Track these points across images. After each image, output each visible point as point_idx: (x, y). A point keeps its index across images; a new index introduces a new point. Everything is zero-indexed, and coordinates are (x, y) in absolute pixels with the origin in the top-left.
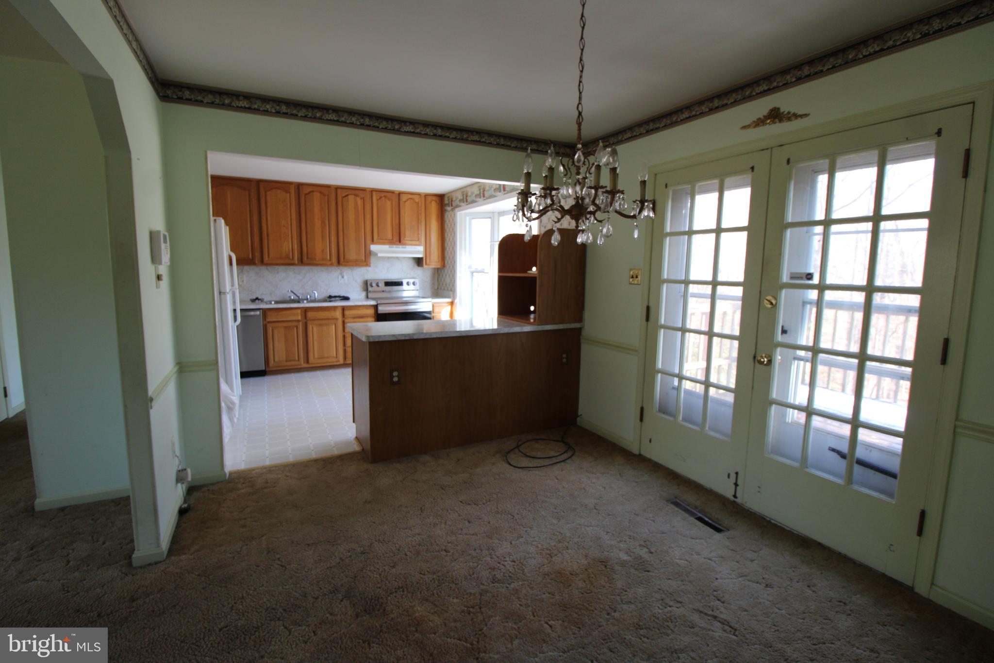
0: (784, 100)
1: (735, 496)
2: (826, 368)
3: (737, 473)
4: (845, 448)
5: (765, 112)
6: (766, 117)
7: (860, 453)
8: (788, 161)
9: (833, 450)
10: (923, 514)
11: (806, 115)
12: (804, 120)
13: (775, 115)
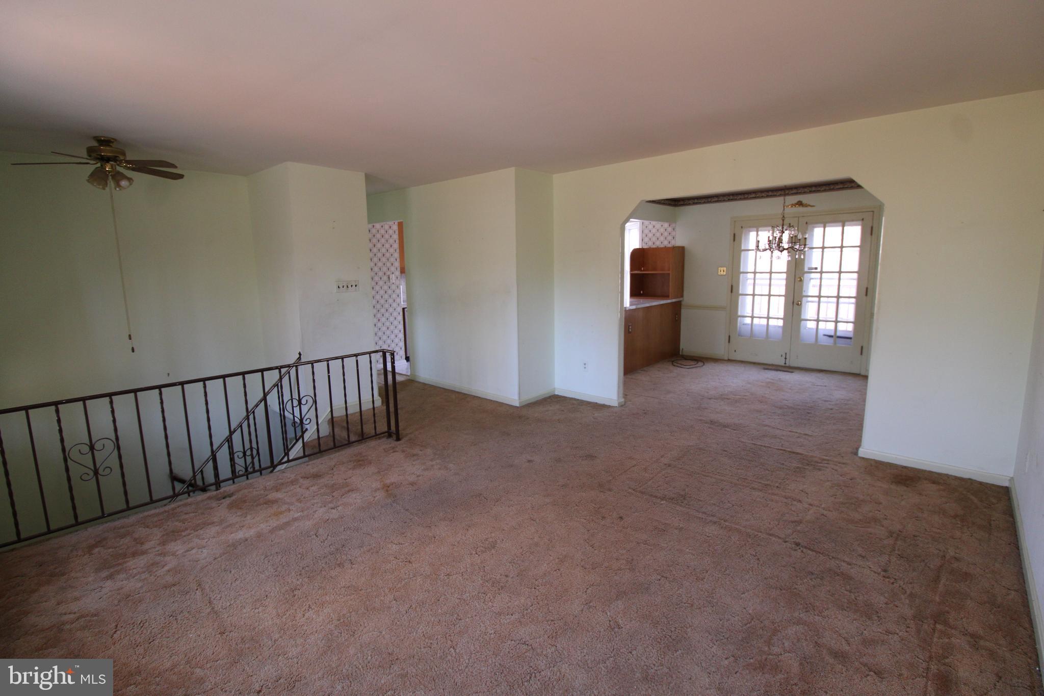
0: (805, 198)
1: (785, 364)
2: (825, 304)
3: (786, 354)
4: (832, 334)
5: (796, 202)
6: (797, 204)
7: (838, 334)
8: (807, 223)
9: (825, 335)
10: (862, 347)
11: (814, 206)
12: (813, 208)
13: (800, 204)
